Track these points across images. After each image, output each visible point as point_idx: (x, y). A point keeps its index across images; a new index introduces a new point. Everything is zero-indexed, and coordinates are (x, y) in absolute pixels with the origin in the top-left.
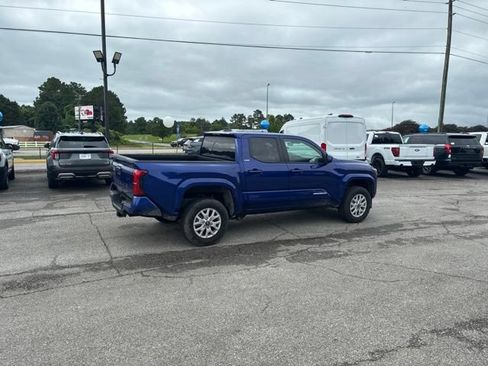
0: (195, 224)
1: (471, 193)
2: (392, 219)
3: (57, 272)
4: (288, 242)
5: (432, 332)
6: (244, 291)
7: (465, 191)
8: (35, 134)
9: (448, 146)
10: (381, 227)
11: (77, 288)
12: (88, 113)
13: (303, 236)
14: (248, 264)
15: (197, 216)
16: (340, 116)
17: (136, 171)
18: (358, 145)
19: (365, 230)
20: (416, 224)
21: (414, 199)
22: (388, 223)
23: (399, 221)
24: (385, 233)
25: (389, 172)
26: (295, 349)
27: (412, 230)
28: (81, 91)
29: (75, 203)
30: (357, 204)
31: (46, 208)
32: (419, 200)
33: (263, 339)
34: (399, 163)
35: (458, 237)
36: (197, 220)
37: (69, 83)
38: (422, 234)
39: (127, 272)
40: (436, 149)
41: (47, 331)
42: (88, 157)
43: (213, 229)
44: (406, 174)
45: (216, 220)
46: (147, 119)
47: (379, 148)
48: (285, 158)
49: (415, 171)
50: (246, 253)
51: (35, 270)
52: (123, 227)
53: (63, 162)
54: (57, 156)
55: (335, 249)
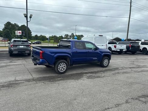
0: (59, 67)
1: (137, 59)
2: (115, 66)
3: (17, 82)
4: (86, 73)
5: (132, 99)
6: (75, 87)
7: (135, 58)
8: (3, 39)
9: (130, 45)
10: (113, 69)
11: (24, 87)
12: (20, 33)
13: (90, 71)
14: (75, 79)
15: (59, 65)
16: (99, 36)
17: (41, 51)
18: (104, 44)
19: (108, 69)
20: (123, 68)
21: (121, 61)
22: (115, 68)
23: (117, 67)
24: (114, 70)
25: (113, 52)
26: (93, 104)
27: (122, 70)
28: (18, 26)
29: (19, 61)
30: (105, 62)
31: (10, 62)
32: (122, 61)
33: (83, 101)
34: (116, 50)
35: (135, 72)
36: (59, 66)
37: (14, 24)
38: (125, 71)
39: (39, 82)
40: (127, 46)
41: (17, 100)
42: (22, 47)
43: (64, 69)
44: (118, 53)
45: (65, 66)
46: (38, 35)
47: (110, 45)
48: (85, 48)
49: (120, 52)
50: (74, 76)
51: (10, 82)
52: (35, 68)
53: (14, 48)
54: (13, 46)
55: (100, 75)
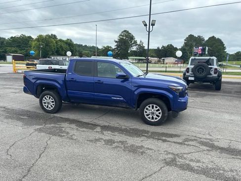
15: (44, 98)
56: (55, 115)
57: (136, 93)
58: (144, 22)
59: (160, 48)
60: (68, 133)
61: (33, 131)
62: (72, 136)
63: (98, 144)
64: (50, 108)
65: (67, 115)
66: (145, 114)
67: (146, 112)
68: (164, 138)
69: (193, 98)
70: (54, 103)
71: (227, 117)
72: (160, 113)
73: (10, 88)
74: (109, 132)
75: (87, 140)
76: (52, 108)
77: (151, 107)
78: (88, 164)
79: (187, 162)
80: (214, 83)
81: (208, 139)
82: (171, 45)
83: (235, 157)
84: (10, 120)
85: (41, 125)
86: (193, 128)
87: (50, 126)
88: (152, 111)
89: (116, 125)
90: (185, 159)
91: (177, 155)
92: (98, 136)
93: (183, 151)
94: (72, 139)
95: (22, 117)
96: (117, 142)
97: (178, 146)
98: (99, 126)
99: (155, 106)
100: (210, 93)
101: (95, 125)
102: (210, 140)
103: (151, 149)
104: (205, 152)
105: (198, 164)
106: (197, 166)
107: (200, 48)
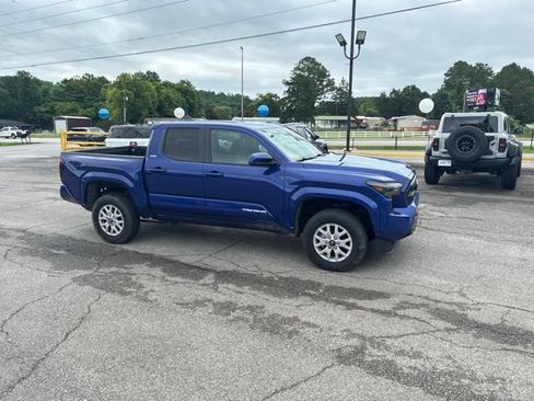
28: (487, 71)
45: (119, 219)
56: (125, 247)
57: (294, 197)
58: (339, 36)
59: (388, 95)
60: (141, 287)
61: (68, 281)
62: (147, 293)
63: (200, 311)
64: (114, 232)
65: (149, 247)
66: (316, 245)
67: (318, 241)
68: (351, 300)
69: (442, 209)
70: (122, 222)
71: (514, 251)
72: (348, 244)
73: (47, 189)
74: (230, 286)
75: (178, 304)
76: (118, 233)
77: (328, 228)
78: (163, 357)
79: (389, 357)
80: (499, 172)
81: (456, 304)
82: (414, 87)
83: (510, 347)
84: (28, 258)
85: (90, 268)
86: (426, 279)
87: (107, 270)
88: (332, 239)
89: (252, 270)
90: (387, 348)
91: (371, 340)
92: (203, 293)
93: (385, 330)
94: (146, 300)
95: (55, 252)
96: (243, 309)
97: (379, 319)
98: (214, 271)
99: (337, 226)
100: (487, 196)
101: (205, 270)
102: (460, 305)
103: (314, 326)
104: (439, 334)
105: (413, 362)
106: (410, 367)
107: (481, 91)
